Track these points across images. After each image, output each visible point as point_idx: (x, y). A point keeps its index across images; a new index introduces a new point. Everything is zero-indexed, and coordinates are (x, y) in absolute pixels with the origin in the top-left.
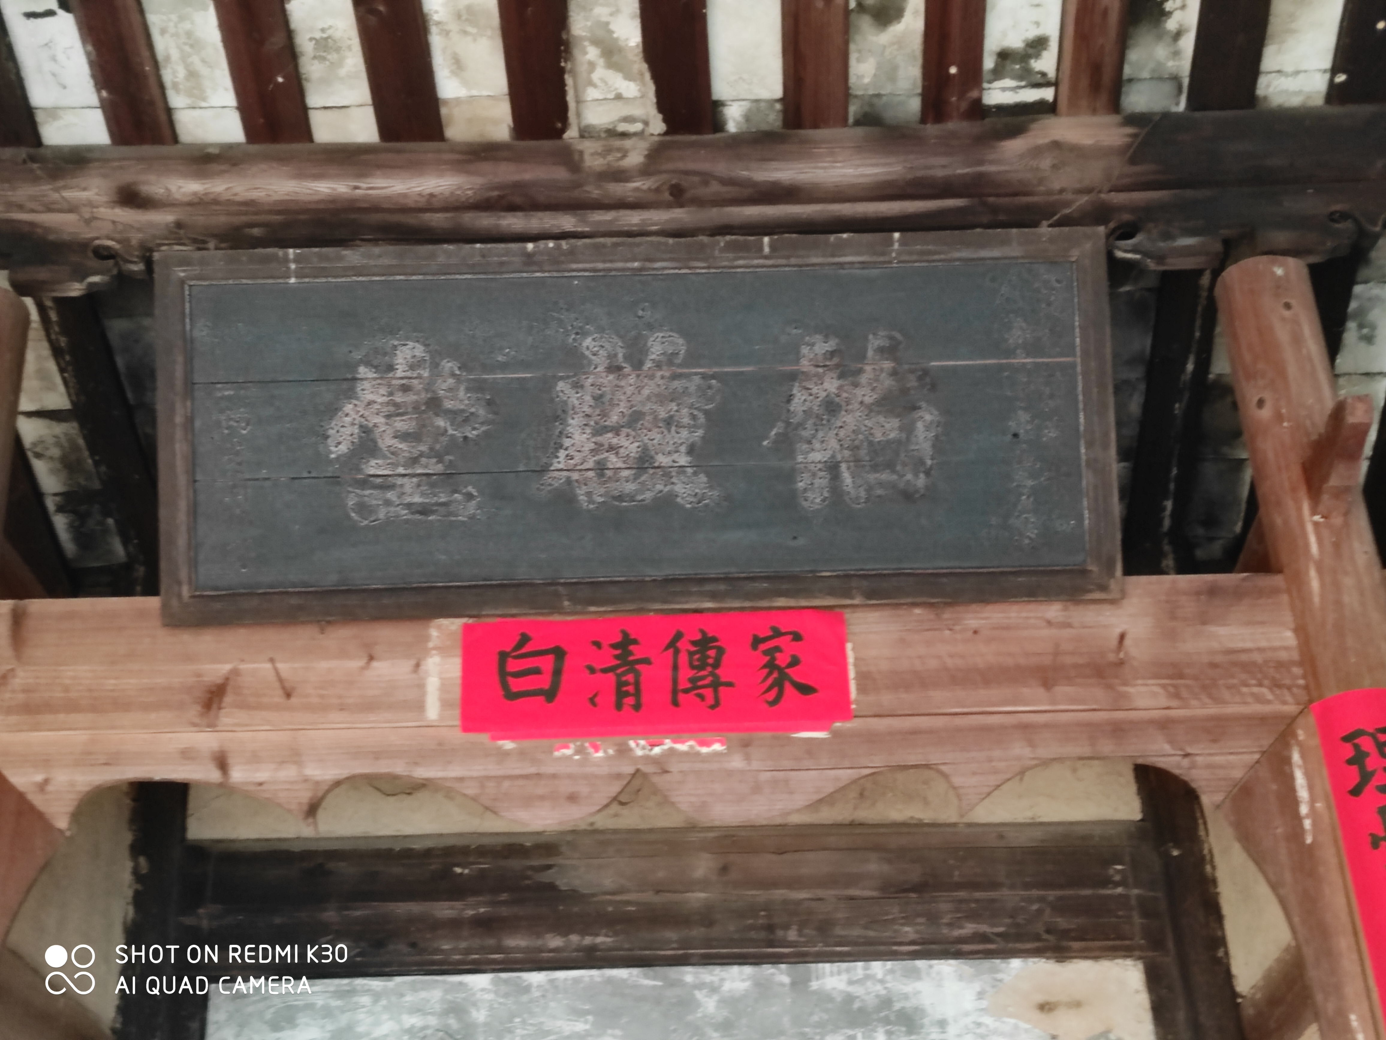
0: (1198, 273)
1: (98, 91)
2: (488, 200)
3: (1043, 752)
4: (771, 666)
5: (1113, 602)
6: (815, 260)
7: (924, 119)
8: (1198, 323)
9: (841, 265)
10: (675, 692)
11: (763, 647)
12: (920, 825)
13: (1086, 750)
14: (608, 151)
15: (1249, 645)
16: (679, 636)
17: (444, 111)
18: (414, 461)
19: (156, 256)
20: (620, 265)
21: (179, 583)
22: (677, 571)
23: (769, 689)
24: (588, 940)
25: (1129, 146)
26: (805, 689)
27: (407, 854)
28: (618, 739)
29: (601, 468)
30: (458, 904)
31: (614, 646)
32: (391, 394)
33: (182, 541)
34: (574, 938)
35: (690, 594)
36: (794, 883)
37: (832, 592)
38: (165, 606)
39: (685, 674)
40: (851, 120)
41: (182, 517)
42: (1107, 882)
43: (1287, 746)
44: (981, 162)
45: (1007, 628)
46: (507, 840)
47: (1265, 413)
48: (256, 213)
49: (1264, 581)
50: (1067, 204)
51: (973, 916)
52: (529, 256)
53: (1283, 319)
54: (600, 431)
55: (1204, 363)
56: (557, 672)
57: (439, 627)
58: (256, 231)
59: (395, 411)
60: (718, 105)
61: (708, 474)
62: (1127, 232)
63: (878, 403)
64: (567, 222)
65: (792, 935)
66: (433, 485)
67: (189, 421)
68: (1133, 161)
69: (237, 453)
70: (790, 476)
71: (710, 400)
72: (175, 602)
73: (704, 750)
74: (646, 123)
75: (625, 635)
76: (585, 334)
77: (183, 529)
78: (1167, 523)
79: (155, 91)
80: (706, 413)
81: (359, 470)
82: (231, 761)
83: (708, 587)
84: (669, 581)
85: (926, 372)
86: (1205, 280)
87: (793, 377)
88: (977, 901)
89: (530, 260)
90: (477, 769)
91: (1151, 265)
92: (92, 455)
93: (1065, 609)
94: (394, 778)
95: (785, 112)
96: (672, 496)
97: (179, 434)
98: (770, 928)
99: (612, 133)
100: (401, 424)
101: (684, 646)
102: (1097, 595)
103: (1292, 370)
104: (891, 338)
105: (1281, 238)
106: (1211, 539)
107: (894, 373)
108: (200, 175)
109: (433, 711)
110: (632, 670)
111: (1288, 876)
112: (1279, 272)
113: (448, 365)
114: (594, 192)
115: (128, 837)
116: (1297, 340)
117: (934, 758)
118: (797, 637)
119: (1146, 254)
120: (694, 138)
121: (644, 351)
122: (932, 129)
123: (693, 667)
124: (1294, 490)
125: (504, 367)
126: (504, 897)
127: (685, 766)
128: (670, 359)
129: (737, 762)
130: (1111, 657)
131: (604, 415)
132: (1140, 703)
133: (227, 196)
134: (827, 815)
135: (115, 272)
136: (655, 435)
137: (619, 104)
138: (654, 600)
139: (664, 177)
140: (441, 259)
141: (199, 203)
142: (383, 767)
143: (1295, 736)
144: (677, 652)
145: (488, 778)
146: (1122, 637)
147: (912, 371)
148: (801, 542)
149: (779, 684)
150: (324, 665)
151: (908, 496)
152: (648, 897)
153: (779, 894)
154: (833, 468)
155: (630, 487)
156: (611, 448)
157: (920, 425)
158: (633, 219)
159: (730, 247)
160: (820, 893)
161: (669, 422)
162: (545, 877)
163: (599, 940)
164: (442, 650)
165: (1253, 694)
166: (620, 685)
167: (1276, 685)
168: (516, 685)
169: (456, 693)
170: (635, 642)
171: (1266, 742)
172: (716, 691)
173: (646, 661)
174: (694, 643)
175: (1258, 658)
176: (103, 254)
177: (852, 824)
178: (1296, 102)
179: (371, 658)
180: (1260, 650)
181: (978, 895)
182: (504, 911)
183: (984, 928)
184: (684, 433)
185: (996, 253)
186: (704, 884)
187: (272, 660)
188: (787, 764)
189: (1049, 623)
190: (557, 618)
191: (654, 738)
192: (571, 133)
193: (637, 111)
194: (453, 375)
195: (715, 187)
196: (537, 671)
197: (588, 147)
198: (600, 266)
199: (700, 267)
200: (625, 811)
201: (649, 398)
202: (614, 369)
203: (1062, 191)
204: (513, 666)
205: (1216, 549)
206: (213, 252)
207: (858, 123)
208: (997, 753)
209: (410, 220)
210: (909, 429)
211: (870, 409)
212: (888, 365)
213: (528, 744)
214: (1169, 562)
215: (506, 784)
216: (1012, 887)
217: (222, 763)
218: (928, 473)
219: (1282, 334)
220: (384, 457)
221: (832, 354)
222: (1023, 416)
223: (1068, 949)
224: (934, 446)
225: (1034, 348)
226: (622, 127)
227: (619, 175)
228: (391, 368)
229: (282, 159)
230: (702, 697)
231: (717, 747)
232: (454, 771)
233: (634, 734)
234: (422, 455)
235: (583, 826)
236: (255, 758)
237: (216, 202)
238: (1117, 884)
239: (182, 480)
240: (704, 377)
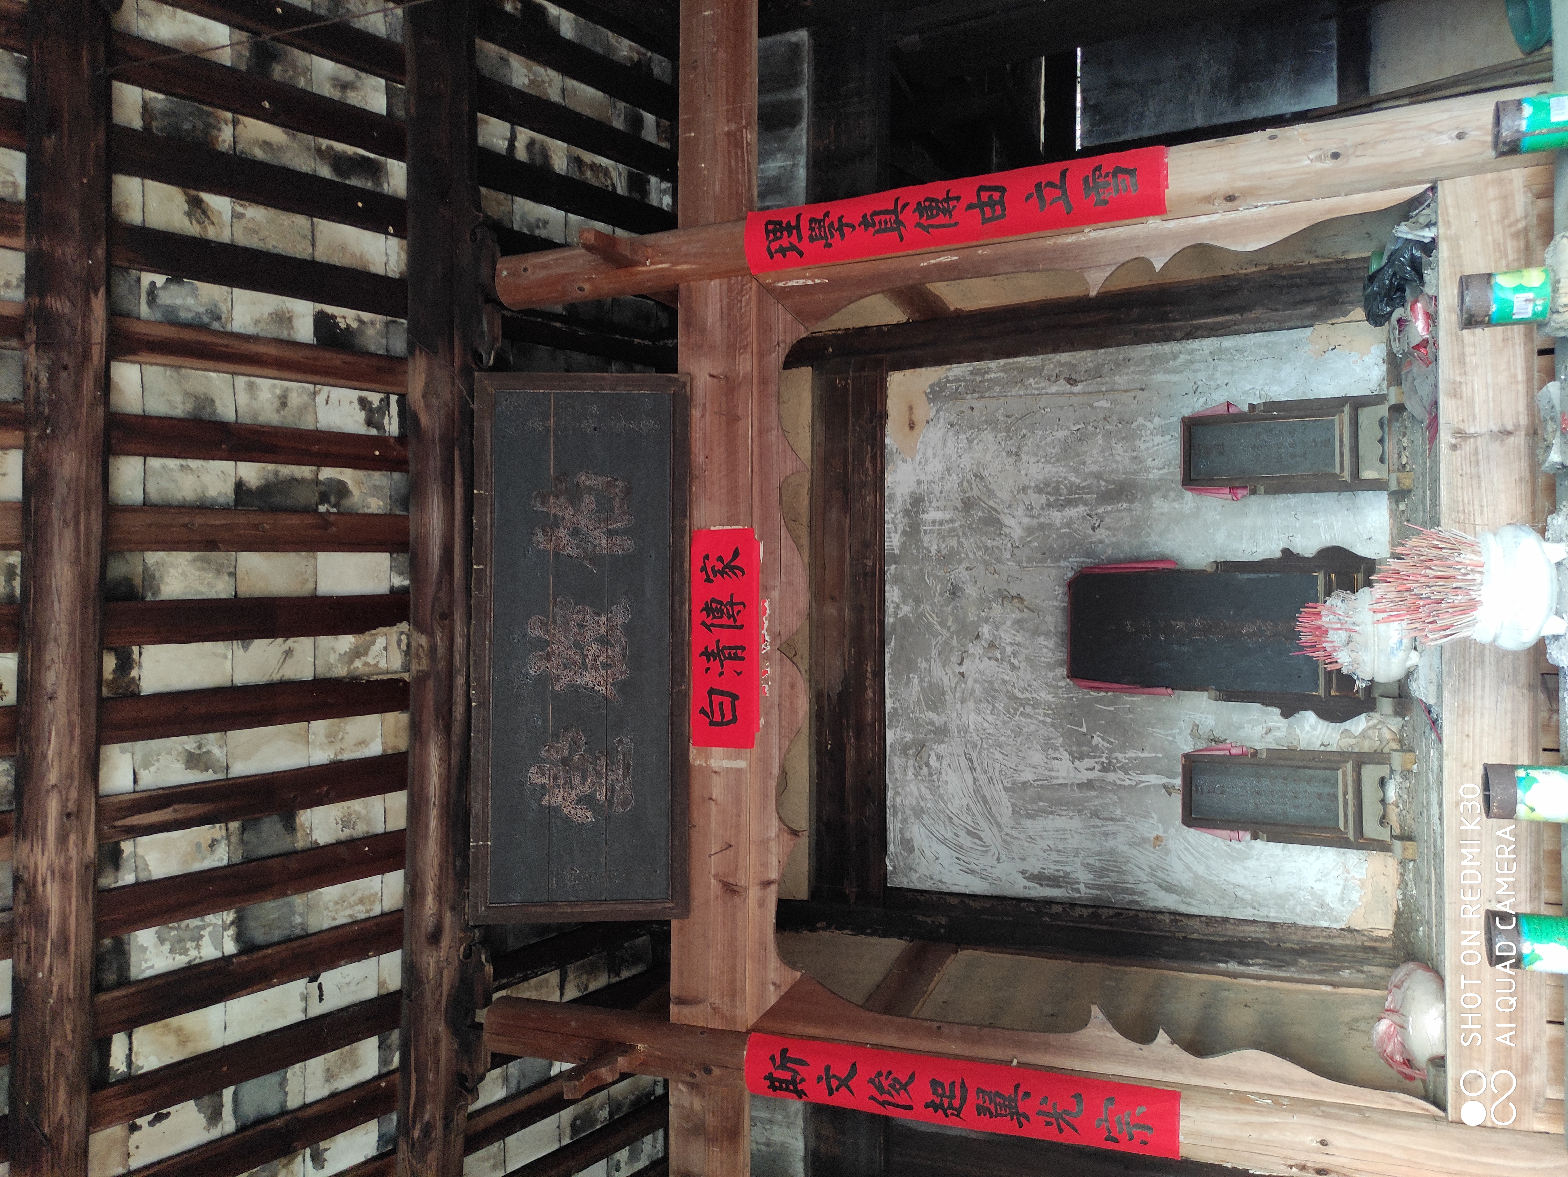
0: (503, 316)
1: (369, 957)
2: (444, 727)
3: (775, 424)
4: (722, 572)
5: (692, 380)
6: (489, 539)
7: (407, 471)
8: (533, 319)
9: (492, 524)
10: (735, 627)
11: (712, 577)
12: (811, 489)
13: (774, 399)
14: (418, 656)
15: (718, 306)
16: (704, 624)
17: (390, 752)
18: (598, 773)
19: (471, 923)
20: (487, 652)
21: (665, 908)
22: (668, 622)
23: (735, 574)
24: (869, 675)
25: (427, 354)
26: (736, 554)
27: (819, 775)
28: (761, 660)
29: (606, 666)
30: (848, 747)
31: (709, 661)
32: (559, 786)
33: (640, 907)
34: (868, 683)
35: (680, 616)
36: (841, 560)
37: (683, 537)
38: (677, 917)
39: (725, 621)
40: (405, 513)
41: (626, 907)
42: (845, 388)
43: (775, 288)
44: (433, 440)
45: (705, 439)
46: (814, 719)
47: (587, 287)
48: (447, 861)
49: (682, 294)
50: (460, 391)
51: (862, 462)
52: (479, 704)
53: (533, 273)
54: (584, 666)
55: (557, 317)
56: (722, 693)
57: (694, 760)
58: (458, 863)
59: (569, 784)
60: (392, 590)
61: (612, 605)
62: (478, 358)
63: (574, 506)
64: (460, 680)
65: (869, 563)
66: (613, 763)
67: (570, 903)
68: (436, 352)
69: (590, 876)
70: (615, 558)
71: (569, 603)
72: (675, 911)
73: (768, 611)
74: (402, 633)
75: (702, 654)
76: (528, 673)
77: (632, 906)
78: (647, 342)
79: (371, 923)
80: (576, 604)
81: (602, 805)
82: (766, 879)
83: (677, 606)
84: (673, 630)
85: (557, 478)
86: (508, 314)
87: (557, 554)
88: (854, 460)
89: (482, 705)
90: (775, 739)
91: (498, 345)
92: (587, 956)
93: (695, 406)
94: (778, 785)
95: (398, 552)
96: (624, 625)
97: (578, 909)
98: (865, 574)
99: (407, 653)
100: (577, 781)
101: (709, 621)
102: (688, 389)
103: (562, 270)
104: (536, 497)
105: (485, 270)
106: (657, 318)
107: (557, 496)
108: (423, 897)
109: (742, 764)
110: (722, 651)
111: (845, 294)
112: (505, 273)
113: (543, 753)
114: (443, 664)
115: (806, 933)
116: (545, 266)
117: (775, 484)
118: (707, 557)
119: (492, 348)
120: (412, 606)
121: (539, 639)
122: (412, 467)
123: (721, 617)
124: (631, 275)
125: (545, 721)
126: (844, 721)
127: (777, 622)
128: (544, 625)
129: (776, 594)
130: (723, 382)
131: (575, 663)
132: (749, 368)
133: (436, 879)
134: (805, 541)
135: (479, 946)
136: (587, 635)
137: (389, 648)
138: (684, 637)
139: (435, 623)
140: (480, 756)
141: (440, 897)
142: (772, 793)
143: (770, 284)
144: (713, 625)
145: (780, 733)
146: (711, 376)
147: (556, 486)
148: (653, 553)
149: (732, 568)
150: (713, 825)
151: (628, 492)
152: (846, 641)
153: (847, 569)
154: (611, 533)
155: (618, 649)
156: (595, 660)
157: (587, 483)
158: (459, 641)
159: (479, 587)
160: (847, 546)
161: (580, 626)
162: (835, 699)
163: (869, 669)
164: (708, 758)
165: (746, 306)
166: (730, 658)
167: (741, 292)
168: (728, 717)
169: (732, 750)
170: (706, 648)
171: (773, 300)
172: (736, 604)
173: (718, 642)
174: (708, 616)
175: (726, 300)
176: (468, 953)
177: (810, 527)
178: (404, 256)
179: (711, 799)
180: (721, 301)
181: (850, 459)
182: (852, 722)
183: (868, 457)
184: (588, 617)
185: (488, 435)
186: (841, 610)
187: (710, 856)
188: (777, 566)
189: (702, 416)
190: (691, 693)
191: (761, 640)
192: (406, 676)
193: (395, 638)
194: (548, 750)
195: (442, 594)
196: (721, 704)
197: (415, 667)
198: (487, 664)
199: (490, 605)
200: (800, 653)
201: (566, 637)
202: (548, 657)
203: (452, 393)
204: (718, 718)
205: (662, 315)
206: (470, 890)
207: (407, 509)
208: (774, 449)
209: (455, 772)
210: (590, 490)
211: (577, 511)
212: (552, 500)
213: (762, 710)
214: (669, 342)
215: (783, 723)
216: (847, 441)
217: (767, 884)
218: (616, 480)
219: (542, 274)
220: (595, 791)
221: (544, 531)
222: (584, 424)
223: (881, 412)
224: (600, 476)
225: (545, 417)
226: (404, 647)
227: (433, 649)
228: (543, 786)
229: (415, 848)
230: (739, 612)
231: (767, 604)
232: (776, 752)
233: (758, 650)
234: (594, 769)
235: (807, 676)
236: (765, 865)
237: (439, 887)
238: (847, 383)
239: (604, 907)
240: (555, 605)
